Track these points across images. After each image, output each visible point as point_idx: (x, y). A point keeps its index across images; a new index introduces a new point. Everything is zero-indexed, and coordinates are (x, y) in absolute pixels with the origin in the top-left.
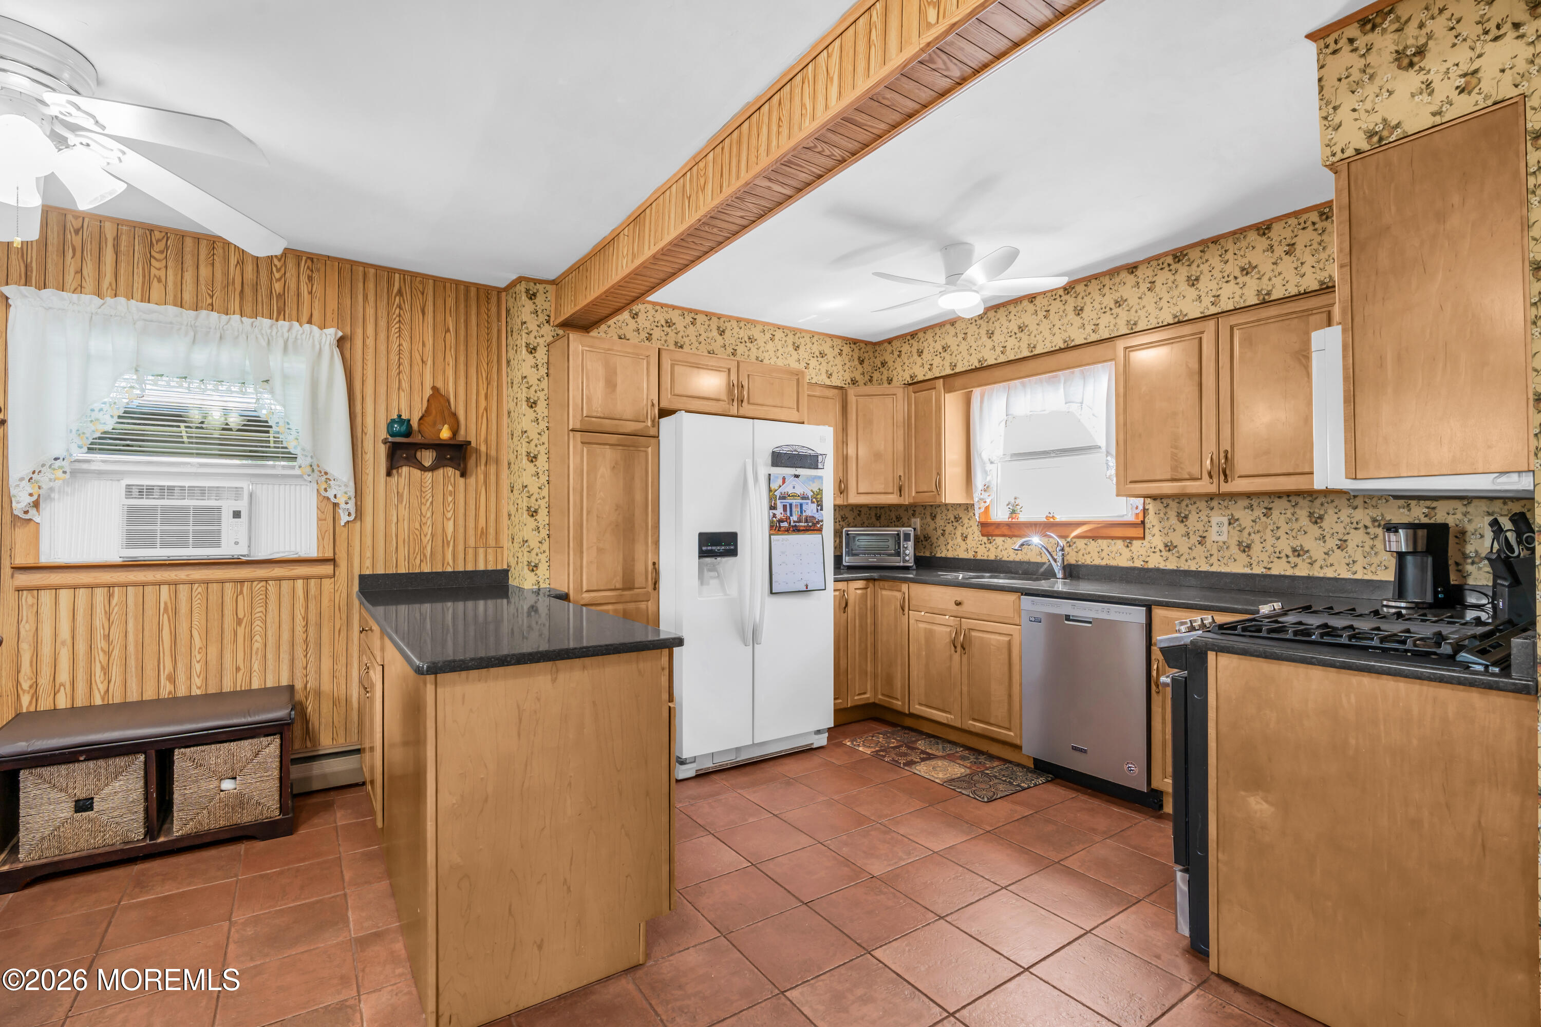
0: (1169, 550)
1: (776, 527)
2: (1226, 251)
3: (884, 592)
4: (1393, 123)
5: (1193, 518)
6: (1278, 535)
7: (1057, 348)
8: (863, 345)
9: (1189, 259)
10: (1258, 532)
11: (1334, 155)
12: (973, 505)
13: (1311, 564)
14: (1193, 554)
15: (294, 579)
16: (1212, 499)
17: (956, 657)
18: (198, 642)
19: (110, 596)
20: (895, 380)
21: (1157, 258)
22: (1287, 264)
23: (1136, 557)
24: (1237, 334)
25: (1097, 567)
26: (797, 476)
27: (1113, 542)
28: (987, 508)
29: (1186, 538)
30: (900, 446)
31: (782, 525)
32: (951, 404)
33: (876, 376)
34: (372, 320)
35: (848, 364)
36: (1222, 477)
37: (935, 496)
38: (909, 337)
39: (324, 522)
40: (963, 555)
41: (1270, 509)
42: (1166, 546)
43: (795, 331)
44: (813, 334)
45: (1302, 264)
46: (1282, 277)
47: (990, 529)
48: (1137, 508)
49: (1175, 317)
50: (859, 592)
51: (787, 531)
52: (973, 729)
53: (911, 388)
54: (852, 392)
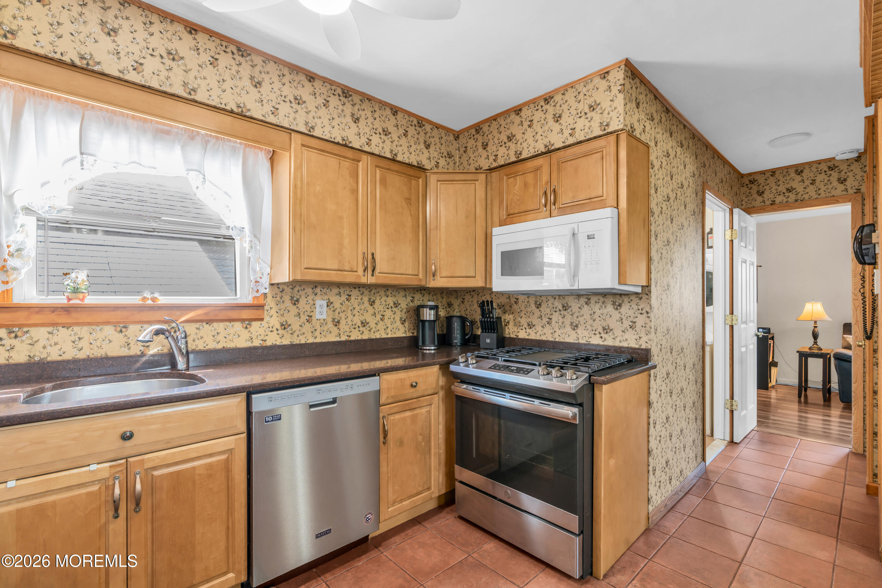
0: (284, 329)
2: (375, 110)
5: (303, 301)
6: (354, 313)
9: (352, 100)
10: (344, 311)
13: (369, 331)
14: (303, 330)
21: (330, 82)
22: (404, 142)
23: (254, 337)
24: (378, 173)
27: (230, 325)
29: (297, 318)
41: (350, 296)
42: (282, 325)
45: (410, 146)
46: (402, 148)
49: (343, 140)
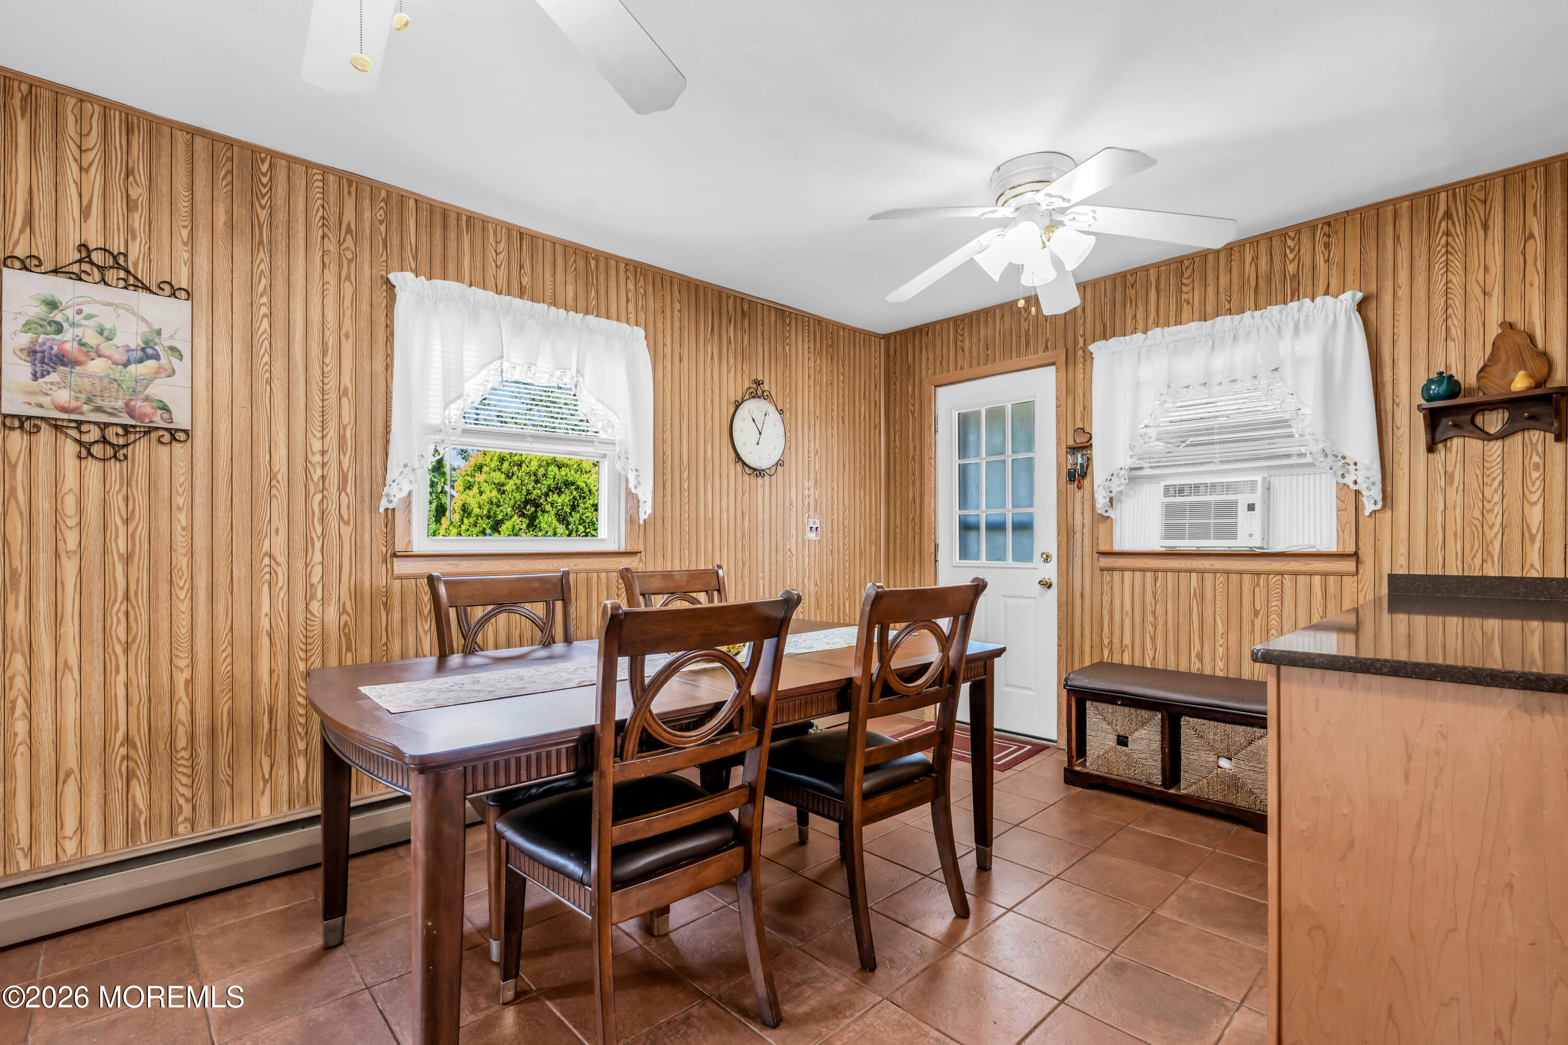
15: (1311, 574)
18: (1220, 628)
19: (1156, 579)
34: (1406, 264)
39: (1344, 512)
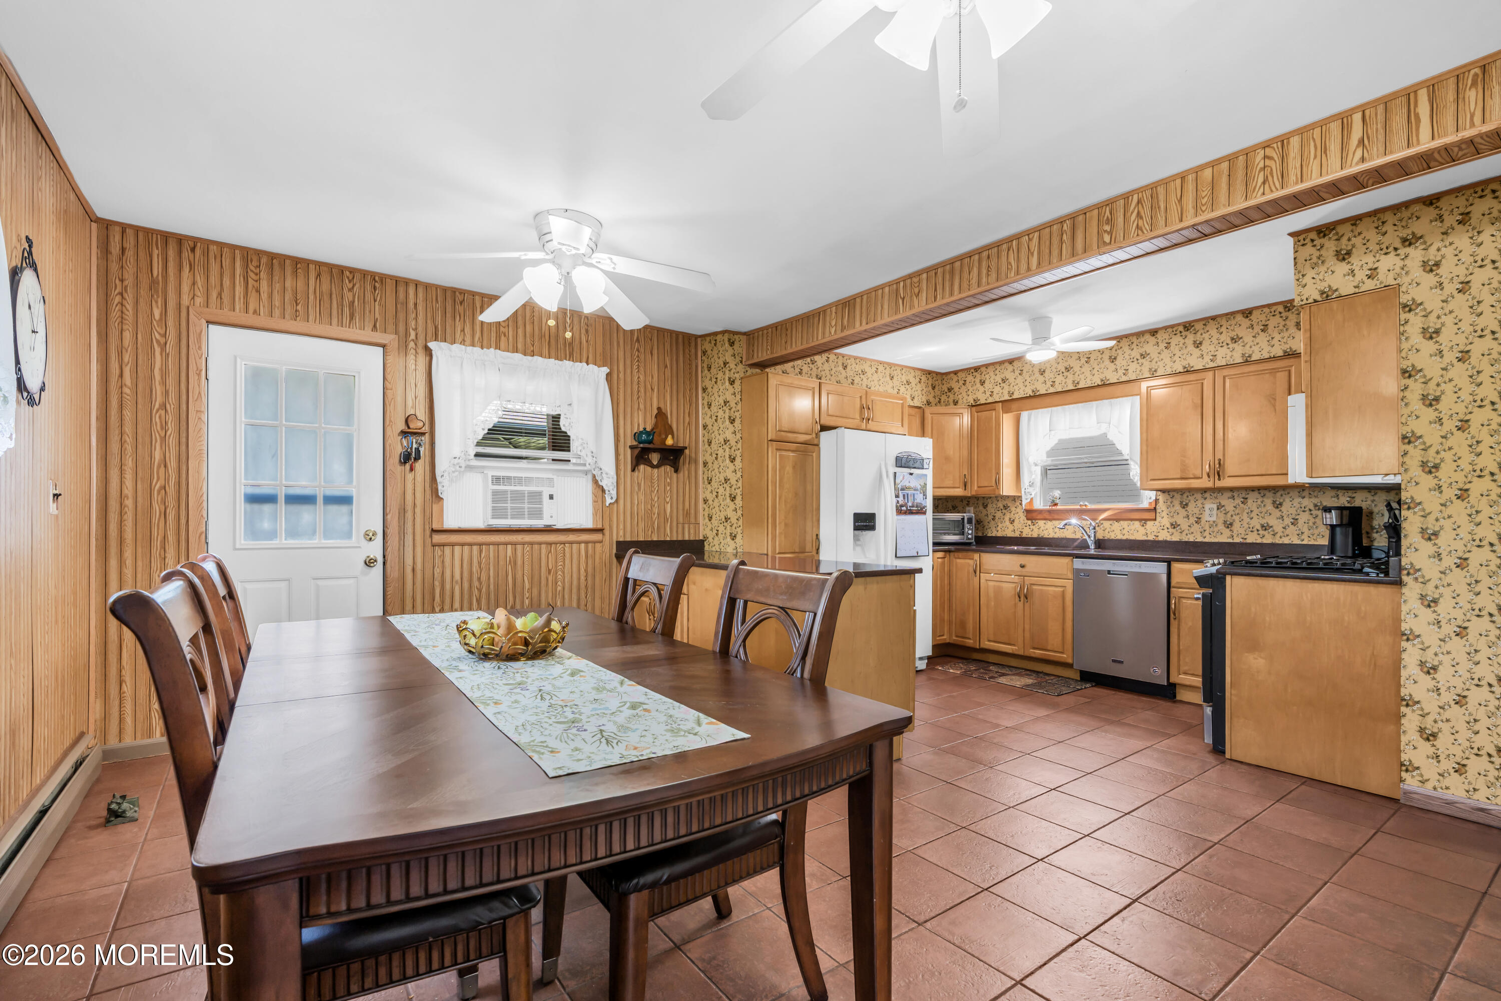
0: (1174, 528)
1: (900, 511)
2: (1221, 326)
3: (958, 561)
4: (1334, 289)
5: (1192, 505)
6: (1251, 516)
7: (1096, 384)
8: (934, 375)
9: (1195, 329)
10: (1238, 514)
11: (1302, 301)
12: (1020, 497)
13: (1274, 535)
14: (1192, 530)
15: (579, 543)
16: (1205, 492)
17: (1020, 604)
18: (527, 585)
19: (481, 551)
20: (960, 402)
21: (1172, 326)
22: (1262, 338)
23: (1149, 533)
24: (1228, 381)
25: (1120, 541)
26: (911, 474)
27: (1132, 523)
28: (1032, 499)
29: (1186, 519)
30: (965, 453)
31: (903, 508)
32: (1007, 421)
33: (944, 398)
34: (622, 360)
35: (925, 390)
36: (1217, 477)
37: (994, 490)
38: (973, 370)
39: (596, 503)
40: (1010, 534)
41: (1247, 498)
42: (1172, 525)
43: (891, 365)
44: (902, 367)
45: (1272, 338)
46: (1259, 346)
47: (1034, 515)
48: (1150, 498)
49: (1185, 368)
50: (940, 560)
51: (905, 513)
52: (1033, 655)
53: (974, 409)
54: (928, 411)
